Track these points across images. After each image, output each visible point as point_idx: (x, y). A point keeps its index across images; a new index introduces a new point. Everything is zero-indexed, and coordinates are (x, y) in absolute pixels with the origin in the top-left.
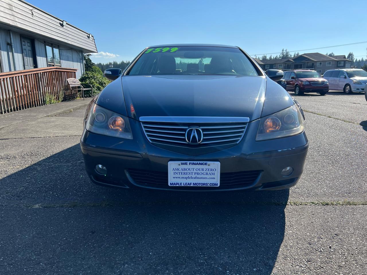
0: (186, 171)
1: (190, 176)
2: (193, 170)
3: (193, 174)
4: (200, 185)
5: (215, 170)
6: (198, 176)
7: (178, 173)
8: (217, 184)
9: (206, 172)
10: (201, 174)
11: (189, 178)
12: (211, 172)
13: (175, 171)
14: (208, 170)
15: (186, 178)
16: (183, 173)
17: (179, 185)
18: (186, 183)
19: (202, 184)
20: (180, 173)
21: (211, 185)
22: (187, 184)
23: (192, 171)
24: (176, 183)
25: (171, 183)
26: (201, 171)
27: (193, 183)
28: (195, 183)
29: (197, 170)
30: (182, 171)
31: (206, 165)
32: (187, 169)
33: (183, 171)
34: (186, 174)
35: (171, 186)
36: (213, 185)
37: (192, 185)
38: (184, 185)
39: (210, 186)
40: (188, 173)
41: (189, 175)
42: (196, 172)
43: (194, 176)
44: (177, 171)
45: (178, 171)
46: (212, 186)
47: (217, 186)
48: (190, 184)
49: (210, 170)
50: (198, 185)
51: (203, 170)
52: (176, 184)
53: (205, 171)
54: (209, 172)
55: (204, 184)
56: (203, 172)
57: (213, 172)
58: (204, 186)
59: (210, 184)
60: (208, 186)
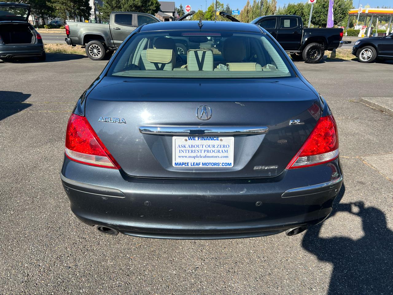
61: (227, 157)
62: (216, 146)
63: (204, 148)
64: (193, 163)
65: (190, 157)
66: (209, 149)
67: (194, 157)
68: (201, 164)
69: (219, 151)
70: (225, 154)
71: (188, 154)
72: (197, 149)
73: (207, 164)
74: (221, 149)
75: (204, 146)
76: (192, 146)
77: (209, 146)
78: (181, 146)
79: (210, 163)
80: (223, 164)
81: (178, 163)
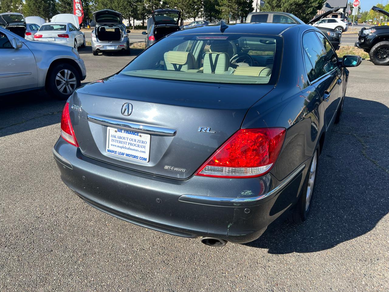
61: (144, 152)
62: (137, 141)
63: (129, 141)
64: (120, 152)
65: (118, 146)
66: (132, 142)
67: (121, 147)
68: (125, 154)
69: (138, 146)
70: (143, 150)
71: (117, 144)
72: (124, 140)
73: (129, 155)
74: (140, 144)
75: (129, 139)
76: (120, 138)
77: (132, 140)
78: (113, 136)
79: (131, 155)
80: (141, 158)
81: (109, 150)
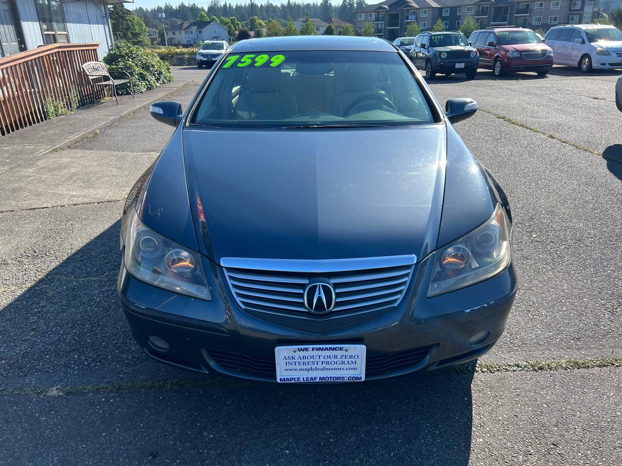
0: (307, 360)
1: (314, 367)
2: (319, 358)
3: (320, 363)
4: (331, 380)
5: (356, 357)
6: (328, 366)
7: (294, 364)
8: (361, 378)
9: (341, 360)
10: (333, 363)
11: (311, 369)
12: (350, 360)
13: (287, 361)
14: (344, 357)
15: (308, 370)
16: (302, 363)
17: (295, 381)
18: (307, 378)
19: (335, 379)
20: (297, 364)
21: (350, 379)
22: (310, 378)
23: (317, 359)
24: (291, 378)
25: (281, 379)
26: (333, 359)
27: (320, 378)
28: (323, 378)
29: (326, 357)
30: (299, 360)
31: (340, 350)
32: (309, 357)
33: (302, 361)
34: (307, 364)
35: (282, 382)
36: (354, 379)
37: (318, 380)
38: (304, 380)
39: (348, 381)
40: (311, 363)
41: (312, 366)
42: (325, 360)
43: (320, 366)
44: (291, 361)
45: (294, 360)
46: (352, 381)
47: (360, 381)
48: (315, 379)
49: (349, 357)
50: (328, 379)
51: (336, 357)
52: (291, 380)
53: (339, 359)
54: (346, 361)
55: (337, 378)
56: (336, 360)
57: (354, 360)
58: (339, 380)
59: (348, 378)
60: (345, 381)
